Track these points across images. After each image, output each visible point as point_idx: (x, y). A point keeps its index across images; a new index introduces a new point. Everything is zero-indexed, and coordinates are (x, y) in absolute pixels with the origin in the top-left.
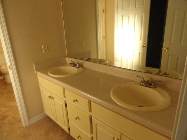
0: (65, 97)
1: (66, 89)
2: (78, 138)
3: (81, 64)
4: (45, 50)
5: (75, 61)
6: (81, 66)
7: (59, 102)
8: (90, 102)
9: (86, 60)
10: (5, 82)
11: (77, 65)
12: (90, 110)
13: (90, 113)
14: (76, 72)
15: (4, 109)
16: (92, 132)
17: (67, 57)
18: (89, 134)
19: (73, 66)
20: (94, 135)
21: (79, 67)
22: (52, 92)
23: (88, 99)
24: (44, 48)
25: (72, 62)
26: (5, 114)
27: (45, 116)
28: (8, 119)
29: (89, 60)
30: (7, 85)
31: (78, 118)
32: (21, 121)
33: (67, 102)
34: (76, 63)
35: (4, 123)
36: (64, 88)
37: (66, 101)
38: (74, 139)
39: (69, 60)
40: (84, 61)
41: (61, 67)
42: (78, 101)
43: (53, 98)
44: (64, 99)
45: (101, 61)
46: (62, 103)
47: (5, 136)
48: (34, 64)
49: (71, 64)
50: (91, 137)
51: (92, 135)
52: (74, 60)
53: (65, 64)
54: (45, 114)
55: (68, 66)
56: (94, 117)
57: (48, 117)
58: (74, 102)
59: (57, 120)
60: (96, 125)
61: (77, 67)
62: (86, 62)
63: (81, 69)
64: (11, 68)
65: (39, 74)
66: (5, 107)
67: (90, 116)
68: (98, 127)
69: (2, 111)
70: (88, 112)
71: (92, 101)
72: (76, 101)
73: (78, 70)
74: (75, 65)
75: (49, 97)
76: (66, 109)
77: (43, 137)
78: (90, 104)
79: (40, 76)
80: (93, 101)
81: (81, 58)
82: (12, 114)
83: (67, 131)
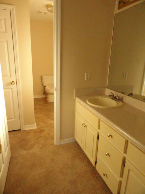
0: (99, 128)
1: (102, 120)
2: (104, 175)
3: (121, 98)
4: (87, 78)
5: (115, 93)
6: (120, 100)
7: (92, 132)
8: (127, 142)
9: (128, 94)
10: (47, 100)
11: (116, 99)
12: (125, 152)
13: (125, 155)
14: (115, 106)
15: (43, 124)
16: (122, 176)
17: (107, 88)
18: (118, 177)
19: (112, 99)
20: (124, 180)
21: (119, 101)
22: (86, 120)
23: (126, 139)
24: (86, 76)
25: (112, 94)
26: (42, 128)
27: (75, 141)
28: (44, 133)
29: (131, 95)
30: (47, 104)
31: (109, 154)
32: (53, 139)
33: (100, 135)
34: (116, 96)
35: (41, 136)
36: (100, 120)
37: (99, 133)
38: (99, 174)
39: (108, 92)
40: (125, 96)
41: (100, 97)
42: (113, 137)
43: (86, 126)
44: (97, 131)
45: (144, 99)
46: (94, 134)
47: (40, 147)
48: (75, 90)
49: (110, 96)
50: (119, 181)
51: (121, 179)
52: (113, 92)
53: (103, 95)
54: (75, 139)
55: (106, 98)
56: (128, 160)
57: (76, 143)
58: (109, 137)
59: (85, 149)
60: (129, 169)
61: (115, 101)
62: (128, 97)
63: (120, 103)
64: (56, 90)
65: (77, 100)
66: (43, 122)
67: (123, 158)
68: (131, 173)
69: (41, 125)
70: (122, 153)
71: (129, 141)
72: (110, 136)
73: (117, 104)
74: (114, 98)
75: (83, 125)
76: (97, 141)
77: (69, 160)
78: (126, 145)
79: (78, 102)
80: (131, 143)
81: (122, 92)
82: (48, 130)
83: (94, 164)
